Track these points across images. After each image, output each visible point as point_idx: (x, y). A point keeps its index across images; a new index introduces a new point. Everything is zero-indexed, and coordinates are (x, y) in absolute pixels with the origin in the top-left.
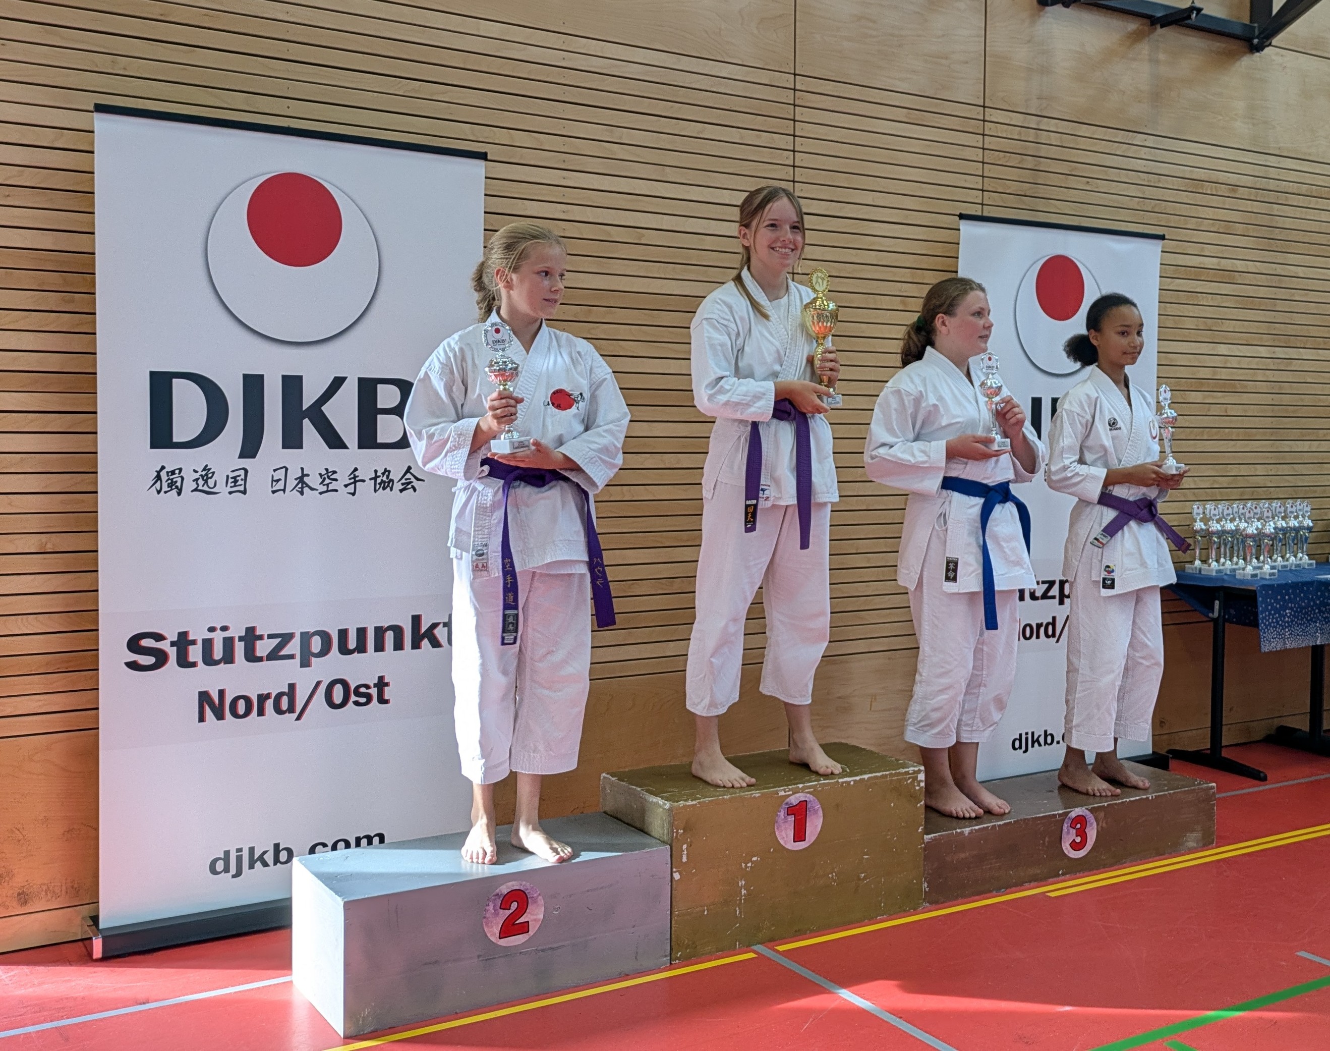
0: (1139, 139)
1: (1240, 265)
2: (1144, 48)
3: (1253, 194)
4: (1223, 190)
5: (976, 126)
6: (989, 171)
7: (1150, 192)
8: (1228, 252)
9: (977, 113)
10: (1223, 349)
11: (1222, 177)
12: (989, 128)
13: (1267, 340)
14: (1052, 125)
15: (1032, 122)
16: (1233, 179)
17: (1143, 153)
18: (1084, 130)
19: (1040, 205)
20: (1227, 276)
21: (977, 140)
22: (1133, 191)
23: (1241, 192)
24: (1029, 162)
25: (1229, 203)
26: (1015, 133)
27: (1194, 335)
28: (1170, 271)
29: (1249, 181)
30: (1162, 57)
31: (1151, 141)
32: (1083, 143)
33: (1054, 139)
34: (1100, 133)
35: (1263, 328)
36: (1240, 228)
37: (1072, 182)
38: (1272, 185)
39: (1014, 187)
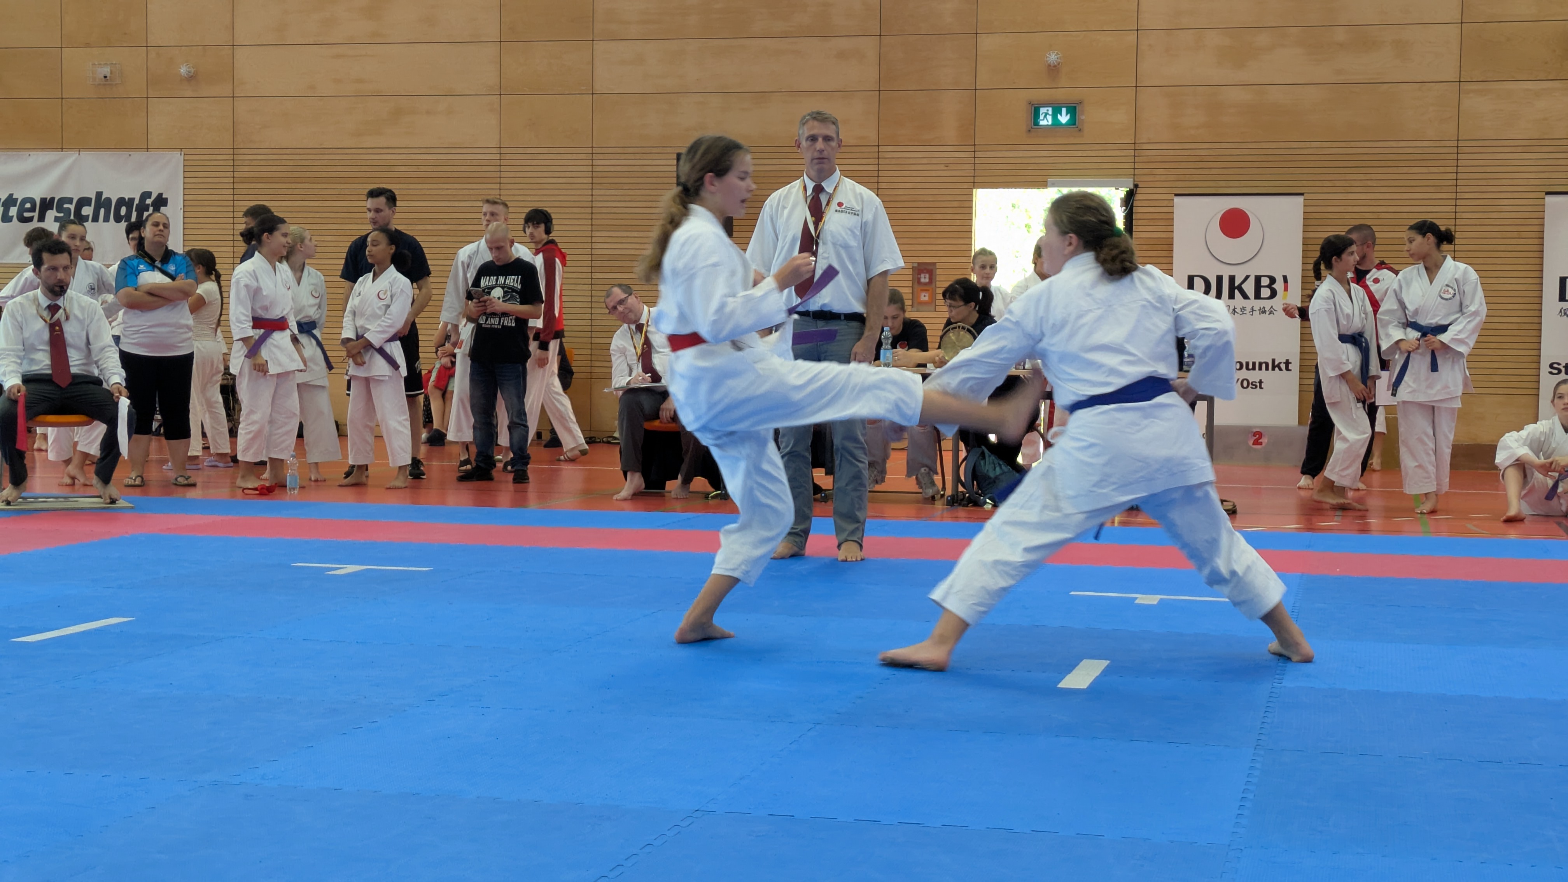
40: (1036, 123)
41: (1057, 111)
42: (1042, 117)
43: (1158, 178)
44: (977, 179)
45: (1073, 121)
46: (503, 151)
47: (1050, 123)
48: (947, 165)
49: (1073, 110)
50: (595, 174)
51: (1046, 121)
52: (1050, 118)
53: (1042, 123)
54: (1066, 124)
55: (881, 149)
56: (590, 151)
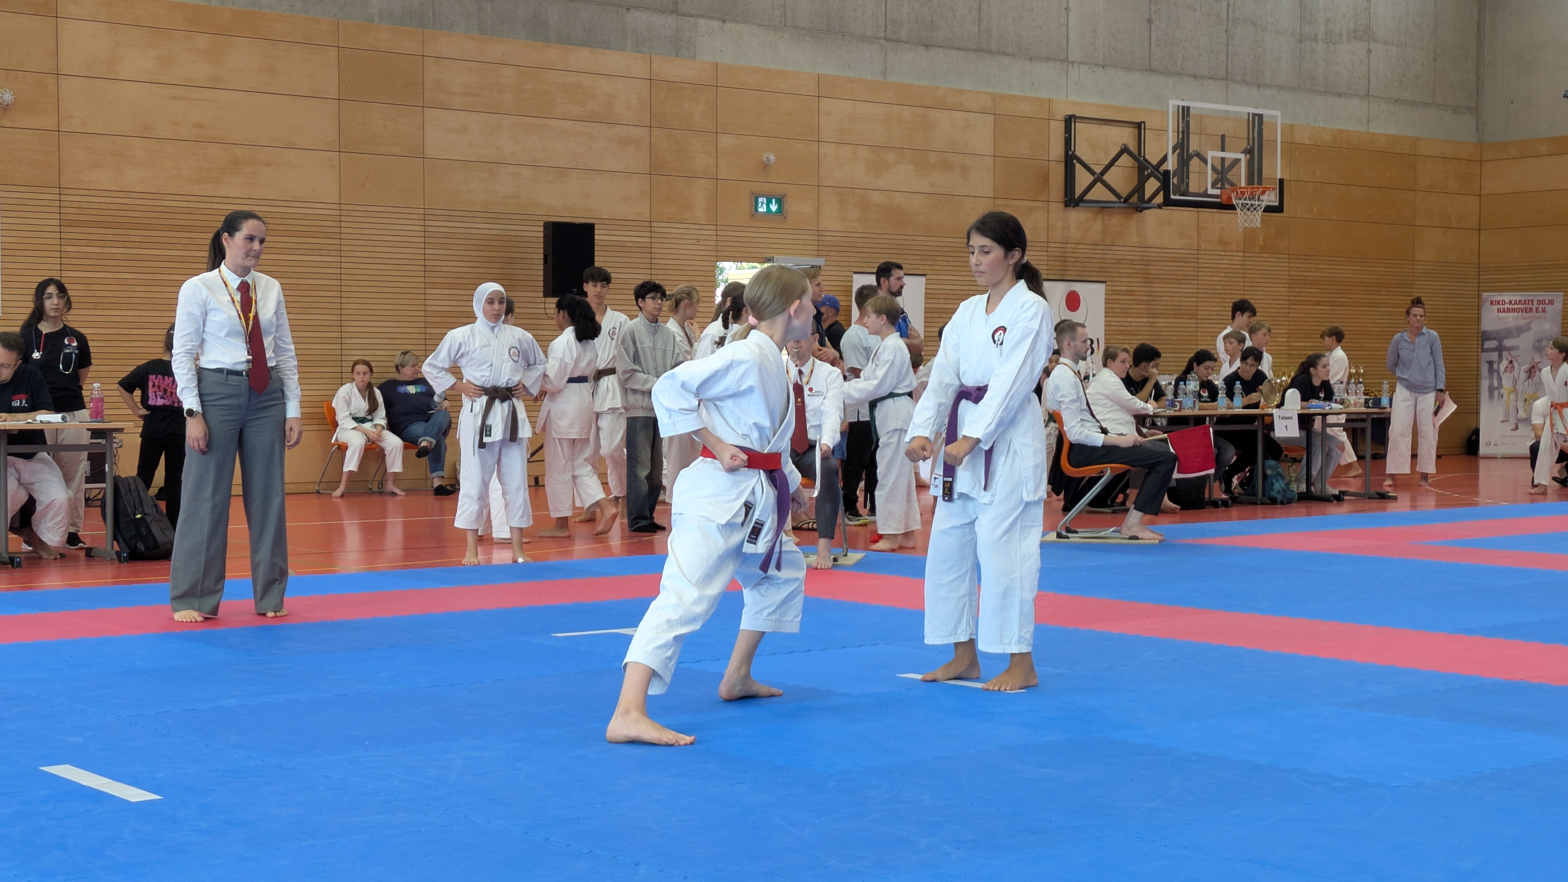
0: (1098, 247)
1: (1136, 289)
2: (1100, 216)
3: (1140, 262)
4: (1128, 262)
5: (1045, 249)
6: (1050, 263)
7: (1102, 265)
8: (1131, 284)
9: (1045, 245)
10: (1129, 319)
11: (1128, 257)
12: (1049, 249)
13: (1146, 315)
14: (1069, 246)
15: (1063, 245)
16: (1132, 257)
17: (1101, 252)
18: (1080, 246)
19: (1066, 273)
20: (1130, 293)
21: (1046, 253)
22: (1097, 265)
23: (1135, 262)
24: (1062, 259)
25: (1131, 266)
26: (1057, 250)
27: (1118, 315)
28: (1110, 292)
29: (1138, 258)
30: (1106, 217)
31: (1102, 247)
32: (1079, 251)
33: (1070, 250)
34: (1086, 246)
35: (1144, 311)
36: (1135, 275)
37: (1077, 264)
38: (1147, 258)
39: (1057, 268)
40: (756, 210)
41: (769, 202)
42: (760, 205)
43: (833, 259)
44: (719, 254)
45: (780, 210)
46: (343, 207)
47: (765, 210)
48: (698, 240)
49: (780, 202)
50: (427, 234)
51: (762, 209)
52: (765, 206)
53: (760, 210)
54: (775, 212)
55: (653, 224)
56: (422, 211)
